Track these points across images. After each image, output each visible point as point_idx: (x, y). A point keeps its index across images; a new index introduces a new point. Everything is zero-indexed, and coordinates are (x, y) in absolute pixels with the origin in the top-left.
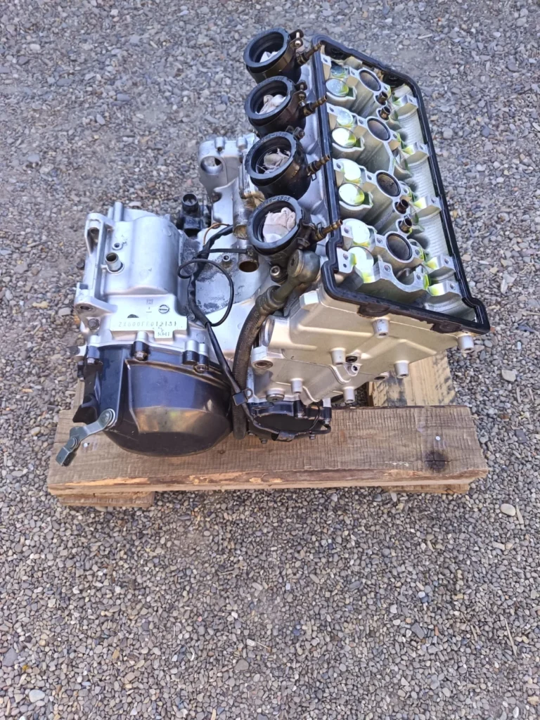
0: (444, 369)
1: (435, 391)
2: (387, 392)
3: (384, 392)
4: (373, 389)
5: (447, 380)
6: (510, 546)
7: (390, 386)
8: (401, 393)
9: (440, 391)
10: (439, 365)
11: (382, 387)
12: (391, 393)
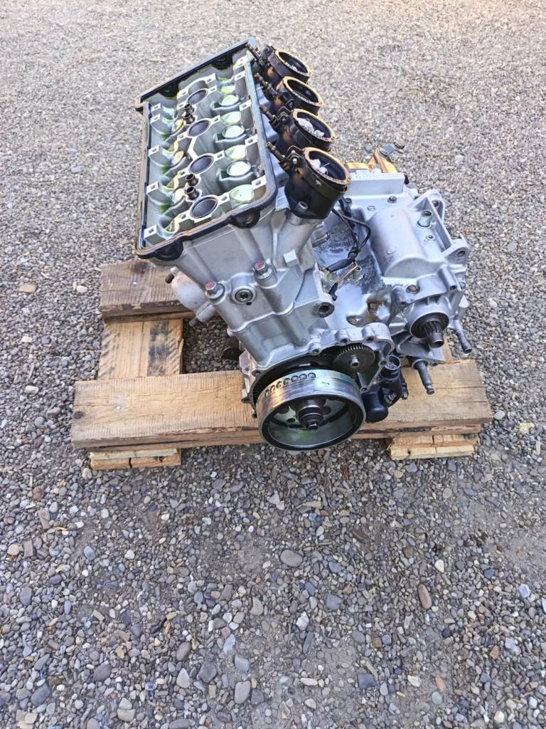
0: (105, 364)
1: (120, 343)
2: (166, 340)
3: (169, 340)
4: (179, 342)
5: (106, 354)
6: (91, 269)
7: (163, 345)
8: (154, 339)
9: (116, 344)
10: (109, 367)
11: (171, 344)
12: (163, 339)
